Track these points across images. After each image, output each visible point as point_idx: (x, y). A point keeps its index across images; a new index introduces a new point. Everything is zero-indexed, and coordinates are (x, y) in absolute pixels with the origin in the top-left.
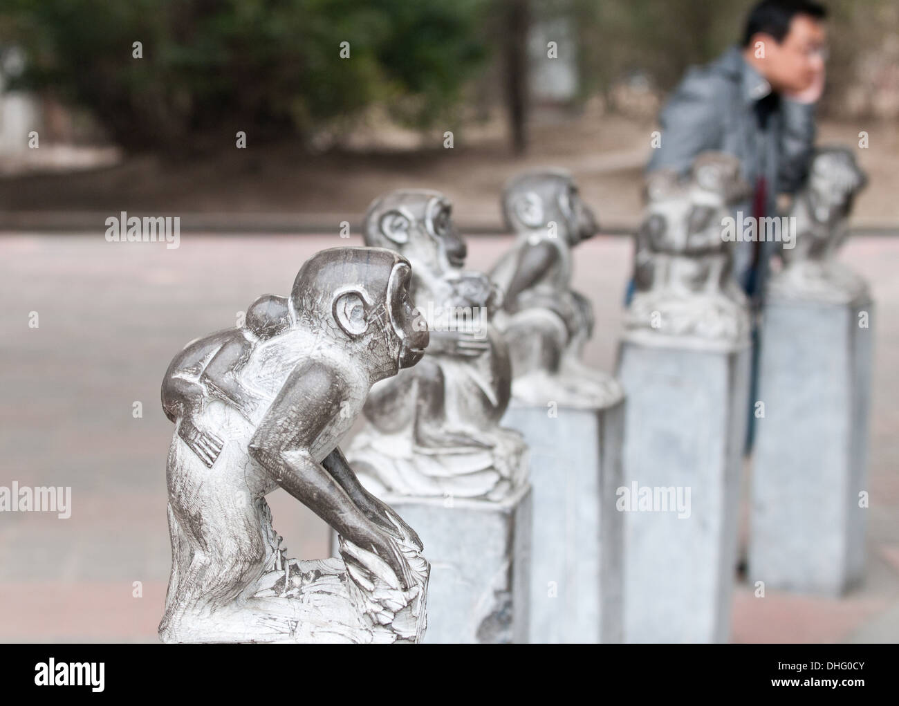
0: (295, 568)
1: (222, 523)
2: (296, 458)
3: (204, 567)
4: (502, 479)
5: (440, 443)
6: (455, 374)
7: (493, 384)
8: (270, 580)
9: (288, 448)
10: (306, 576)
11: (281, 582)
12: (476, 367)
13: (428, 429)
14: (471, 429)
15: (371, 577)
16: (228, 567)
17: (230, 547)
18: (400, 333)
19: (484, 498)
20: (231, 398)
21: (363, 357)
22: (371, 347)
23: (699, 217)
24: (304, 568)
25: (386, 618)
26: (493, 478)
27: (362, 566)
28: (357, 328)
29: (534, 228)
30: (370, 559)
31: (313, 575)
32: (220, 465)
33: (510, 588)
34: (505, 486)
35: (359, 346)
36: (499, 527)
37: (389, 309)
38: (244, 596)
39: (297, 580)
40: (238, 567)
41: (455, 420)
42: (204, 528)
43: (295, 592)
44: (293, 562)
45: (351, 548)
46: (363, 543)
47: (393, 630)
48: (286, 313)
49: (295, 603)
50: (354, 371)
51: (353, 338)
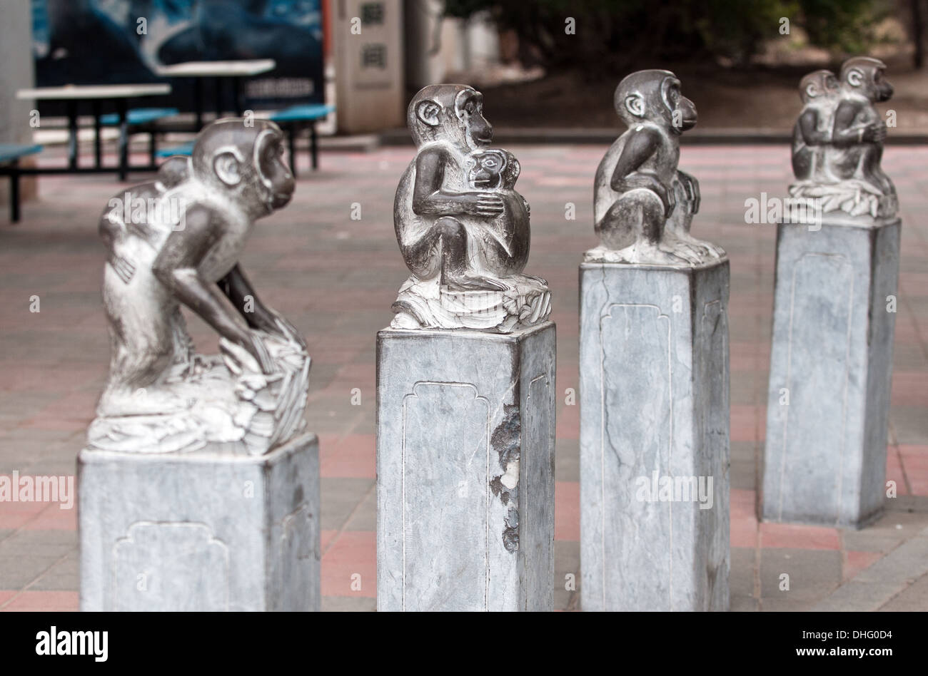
0: (198, 361)
1: (136, 325)
2: (184, 275)
3: (125, 359)
4: (510, 315)
5: (460, 286)
6: (474, 231)
7: (507, 238)
8: (178, 369)
9: (178, 267)
10: (205, 366)
11: (187, 371)
12: (494, 225)
13: (450, 275)
14: (491, 276)
15: (239, 364)
16: (140, 358)
17: (142, 343)
18: (268, 183)
19: (495, 330)
20: (141, 231)
21: (240, 201)
22: (245, 192)
23: (846, 110)
24: (205, 360)
25: (248, 395)
26: (501, 314)
27: (232, 356)
28: (232, 179)
29: (641, 118)
30: (237, 350)
31: (210, 365)
32: (135, 283)
33: (517, 403)
34: (513, 321)
35: (236, 193)
36: (507, 353)
37: (256, 164)
38: (159, 381)
39: (198, 369)
40: (149, 359)
41: (476, 268)
42: (124, 329)
43: (196, 378)
44: (197, 356)
45: (225, 343)
46: (233, 339)
47: (254, 404)
48: (185, 169)
49: (196, 387)
50: (234, 214)
51: (229, 187)
